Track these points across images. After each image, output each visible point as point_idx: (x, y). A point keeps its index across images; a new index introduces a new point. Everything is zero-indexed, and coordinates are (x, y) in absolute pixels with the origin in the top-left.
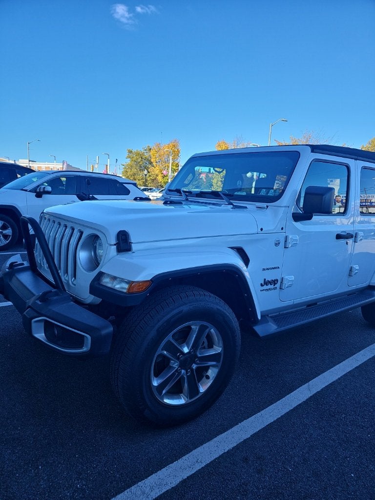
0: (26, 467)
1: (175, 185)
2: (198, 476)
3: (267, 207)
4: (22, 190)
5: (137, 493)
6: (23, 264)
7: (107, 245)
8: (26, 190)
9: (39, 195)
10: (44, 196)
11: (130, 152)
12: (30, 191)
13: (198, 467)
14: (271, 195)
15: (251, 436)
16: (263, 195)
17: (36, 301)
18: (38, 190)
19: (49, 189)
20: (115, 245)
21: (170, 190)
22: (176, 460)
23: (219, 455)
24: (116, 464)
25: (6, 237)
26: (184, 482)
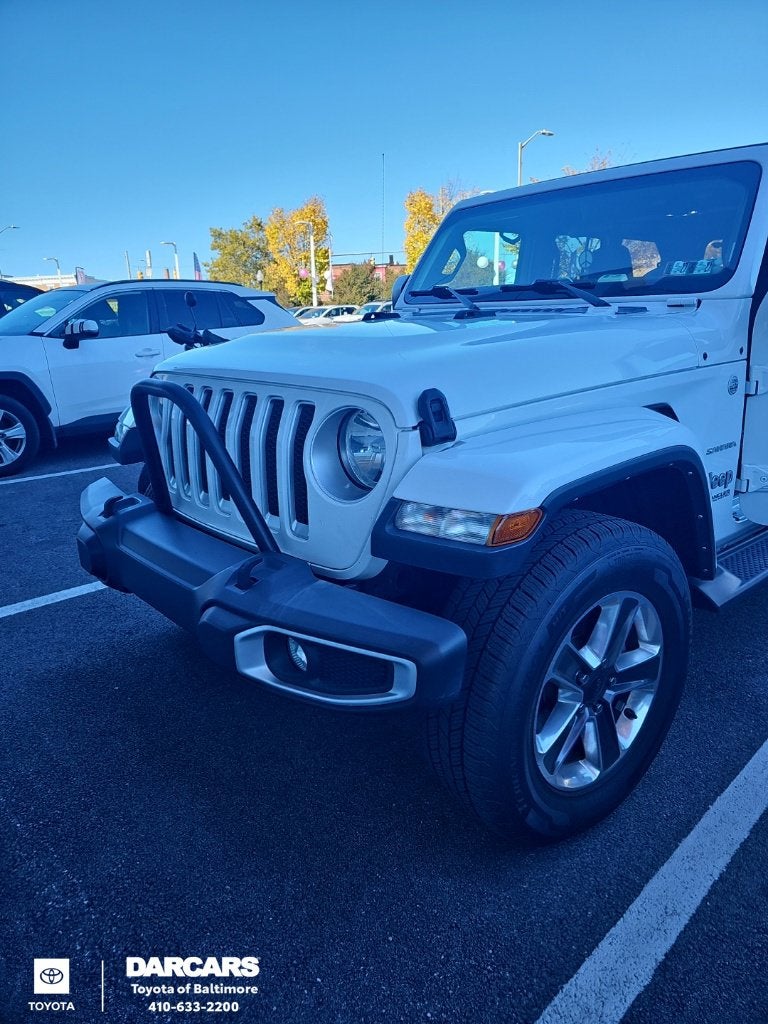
0: (285, 985)
1: (422, 281)
2: (689, 949)
3: (699, 302)
4: (33, 334)
5: (573, 1015)
6: (132, 502)
7: (397, 431)
8: (41, 335)
9: (72, 342)
10: (82, 343)
11: (218, 235)
12: (49, 336)
13: (676, 926)
14: (702, 272)
15: (751, 832)
16: (701, 276)
17: (227, 588)
18: (68, 331)
19: (92, 325)
20: (414, 428)
21: (414, 294)
22: (620, 915)
23: (706, 890)
24: (489, 947)
25: (13, 444)
26: (662, 969)
